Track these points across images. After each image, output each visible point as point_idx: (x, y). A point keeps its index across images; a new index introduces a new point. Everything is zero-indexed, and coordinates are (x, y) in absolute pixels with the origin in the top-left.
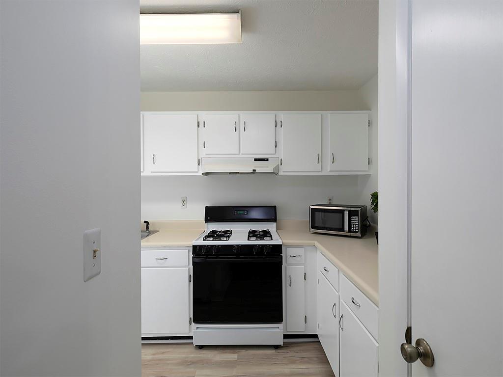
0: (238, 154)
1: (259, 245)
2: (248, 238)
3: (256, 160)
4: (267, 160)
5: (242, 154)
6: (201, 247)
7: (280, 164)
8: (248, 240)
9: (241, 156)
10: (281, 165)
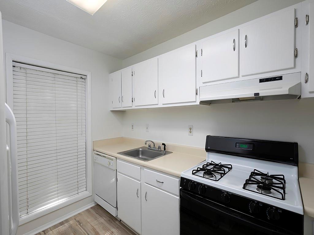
0: (238, 77)
1: (259, 202)
2: (245, 185)
3: (261, 81)
4: (280, 78)
5: (243, 76)
6: (188, 181)
7: (303, 81)
8: (244, 188)
9: (241, 78)
10: (306, 82)
